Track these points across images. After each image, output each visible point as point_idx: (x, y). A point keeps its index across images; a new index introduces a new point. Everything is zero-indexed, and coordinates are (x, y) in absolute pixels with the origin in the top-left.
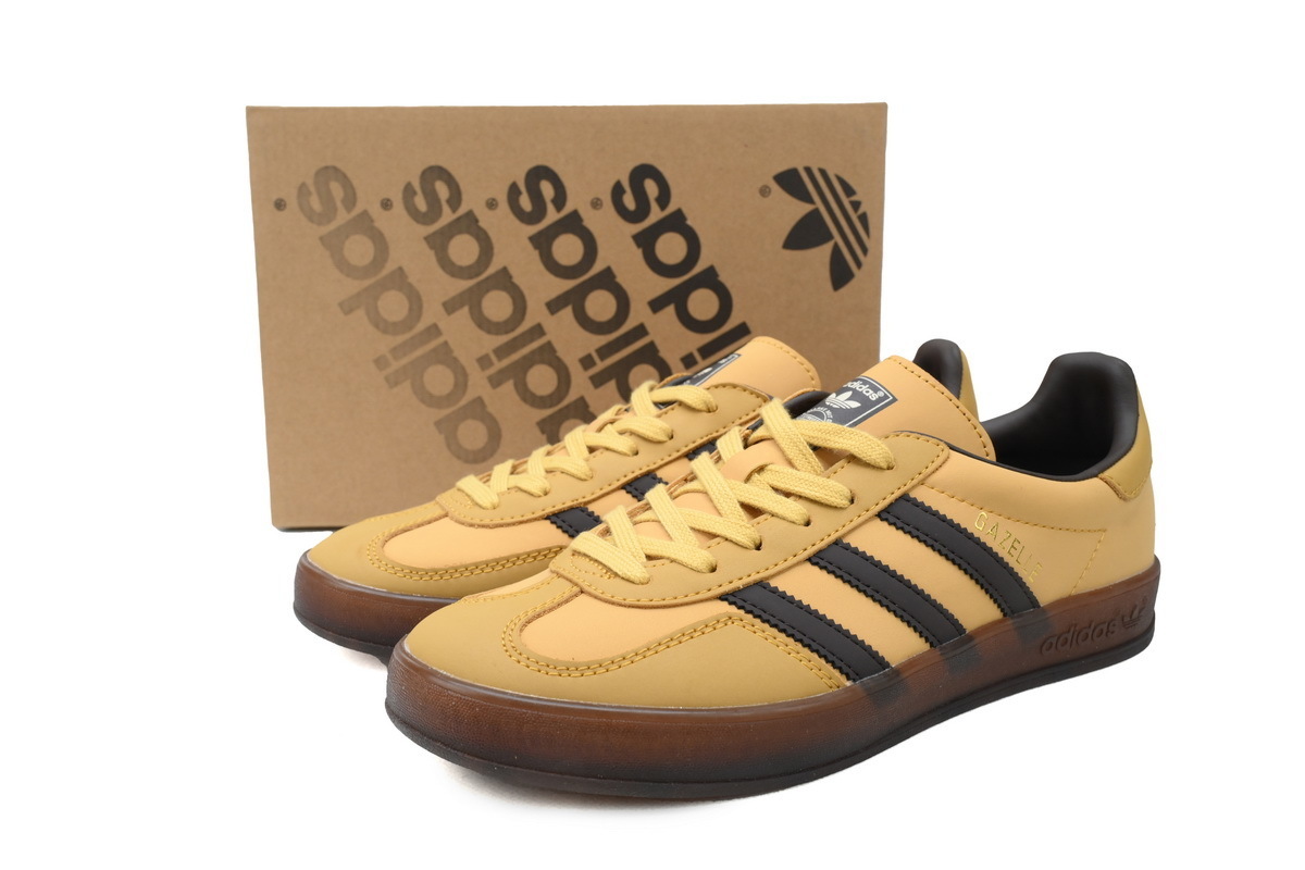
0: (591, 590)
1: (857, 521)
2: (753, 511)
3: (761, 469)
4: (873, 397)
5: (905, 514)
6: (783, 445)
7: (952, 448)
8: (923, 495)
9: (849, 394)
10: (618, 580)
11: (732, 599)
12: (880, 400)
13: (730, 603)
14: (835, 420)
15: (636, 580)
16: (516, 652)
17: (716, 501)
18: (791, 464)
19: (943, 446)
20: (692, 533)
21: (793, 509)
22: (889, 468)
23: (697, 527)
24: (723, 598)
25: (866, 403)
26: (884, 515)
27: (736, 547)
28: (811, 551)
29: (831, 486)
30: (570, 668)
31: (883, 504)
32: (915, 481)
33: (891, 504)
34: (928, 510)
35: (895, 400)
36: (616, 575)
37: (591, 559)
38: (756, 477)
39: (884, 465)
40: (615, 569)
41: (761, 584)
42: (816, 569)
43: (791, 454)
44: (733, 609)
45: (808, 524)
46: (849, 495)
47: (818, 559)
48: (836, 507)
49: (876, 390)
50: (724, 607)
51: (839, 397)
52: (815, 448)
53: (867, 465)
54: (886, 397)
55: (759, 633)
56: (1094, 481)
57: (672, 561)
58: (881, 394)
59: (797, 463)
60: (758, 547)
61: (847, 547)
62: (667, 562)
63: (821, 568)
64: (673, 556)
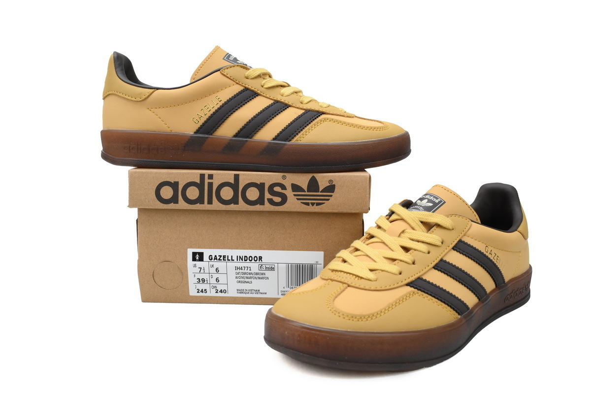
0: (353, 285)
1: (446, 251)
2: (406, 249)
3: (403, 232)
4: (437, 201)
5: (461, 247)
6: (409, 221)
7: (472, 221)
8: (467, 240)
9: (426, 200)
10: (362, 280)
11: (411, 285)
12: (440, 202)
13: (411, 287)
14: (425, 210)
15: (372, 279)
16: (336, 312)
17: (390, 246)
18: (413, 229)
19: (468, 220)
20: (385, 259)
21: (423, 247)
22: (453, 229)
23: (386, 256)
24: (408, 285)
25: (435, 204)
26: (455, 248)
27: (405, 264)
28: (434, 264)
29: (434, 237)
30: (361, 317)
31: (454, 244)
32: (463, 234)
33: (456, 244)
34: (469, 245)
35: (445, 202)
36: (362, 278)
37: (345, 272)
38: (402, 235)
39: (451, 228)
40: (361, 276)
41: (419, 279)
42: (436, 271)
43: (413, 225)
44: (412, 289)
45: (429, 253)
46: (441, 240)
47: (436, 267)
48: (437, 246)
49: (437, 199)
50: (409, 289)
51: (422, 202)
52: (422, 222)
53: (445, 228)
54: (441, 201)
55: (426, 298)
56: (516, 233)
57: (382, 271)
58: (439, 200)
59: (416, 229)
60: (414, 263)
61: (445, 262)
62: (380, 271)
63: (438, 270)
64: (383, 269)
